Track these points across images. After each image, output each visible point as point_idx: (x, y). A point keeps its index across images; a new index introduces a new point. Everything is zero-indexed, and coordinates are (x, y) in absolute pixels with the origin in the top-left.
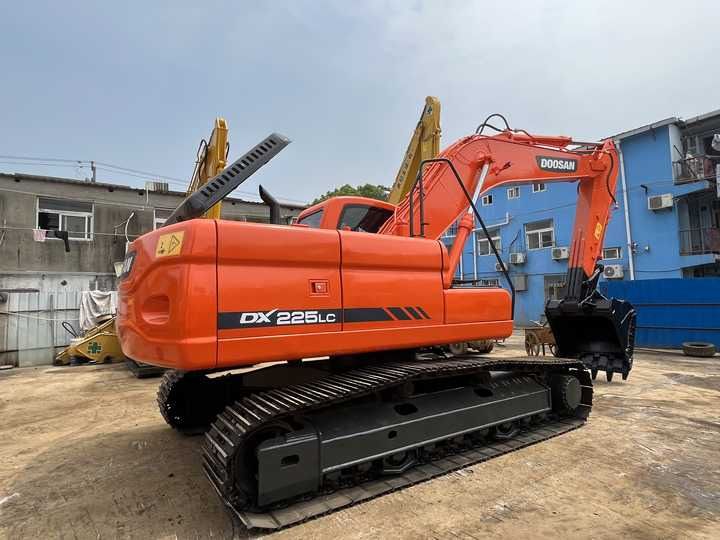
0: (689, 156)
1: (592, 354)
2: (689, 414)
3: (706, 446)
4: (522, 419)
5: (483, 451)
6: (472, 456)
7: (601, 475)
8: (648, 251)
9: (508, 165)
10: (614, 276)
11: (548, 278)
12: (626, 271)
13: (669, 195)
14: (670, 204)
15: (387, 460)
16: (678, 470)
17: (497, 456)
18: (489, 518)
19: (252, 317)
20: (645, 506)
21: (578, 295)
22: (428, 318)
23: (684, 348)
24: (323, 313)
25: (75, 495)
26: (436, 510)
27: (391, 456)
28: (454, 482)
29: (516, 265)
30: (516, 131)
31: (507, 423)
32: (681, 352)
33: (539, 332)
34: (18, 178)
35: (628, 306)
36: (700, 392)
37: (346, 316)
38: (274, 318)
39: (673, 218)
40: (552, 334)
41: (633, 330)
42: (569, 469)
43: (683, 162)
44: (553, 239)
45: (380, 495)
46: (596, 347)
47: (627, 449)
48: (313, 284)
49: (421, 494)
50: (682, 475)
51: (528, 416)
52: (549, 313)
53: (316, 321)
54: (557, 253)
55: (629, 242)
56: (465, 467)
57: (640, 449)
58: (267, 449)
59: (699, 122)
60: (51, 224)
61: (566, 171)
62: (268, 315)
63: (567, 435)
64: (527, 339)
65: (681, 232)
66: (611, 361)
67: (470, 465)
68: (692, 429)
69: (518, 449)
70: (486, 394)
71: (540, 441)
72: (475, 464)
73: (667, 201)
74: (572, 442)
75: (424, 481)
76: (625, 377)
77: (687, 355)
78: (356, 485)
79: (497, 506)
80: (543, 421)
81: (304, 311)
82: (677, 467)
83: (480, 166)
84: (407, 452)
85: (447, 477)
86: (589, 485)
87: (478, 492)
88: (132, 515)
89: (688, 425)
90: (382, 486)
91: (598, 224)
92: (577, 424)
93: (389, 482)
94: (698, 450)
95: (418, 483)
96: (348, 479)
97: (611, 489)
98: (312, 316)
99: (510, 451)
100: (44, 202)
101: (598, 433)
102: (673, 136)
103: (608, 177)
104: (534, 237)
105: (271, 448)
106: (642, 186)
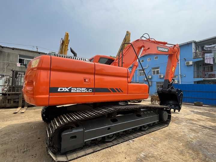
0: (197, 51)
1: (170, 104)
2: (199, 124)
3: (206, 135)
4: (150, 124)
5: (138, 134)
6: (134, 135)
7: (175, 144)
8: (185, 76)
9: (149, 48)
10: (175, 83)
11: (157, 83)
12: (178, 82)
13: (191, 61)
14: (192, 64)
15: (107, 137)
16: (199, 143)
17: (142, 135)
18: (139, 159)
19: (62, 89)
20: (190, 157)
21: (167, 87)
22: (122, 92)
23: (194, 103)
24: (88, 89)
25: (6, 144)
26: (121, 155)
27: (108, 136)
28: (128, 145)
29: (149, 79)
30: (152, 39)
31: (145, 125)
32: (194, 104)
33: (155, 97)
34: (13, 49)
35: (181, 91)
36: (201, 117)
37: (95, 90)
38: (70, 90)
39: (192, 68)
40: (159, 98)
41: (182, 98)
42: (164, 141)
43: (196, 53)
44: (159, 72)
45: (103, 149)
46: (171, 102)
47: (182, 134)
48: (85, 79)
49: (117, 149)
50: (200, 145)
51: (152, 123)
52: (158, 92)
53: (85, 91)
54: (160, 76)
55: (180, 74)
56: (132, 139)
57: (186, 135)
58: (65, 134)
59: (201, 42)
60: (23, 62)
61: (165, 51)
62: (68, 89)
63: (163, 129)
64: (151, 99)
65: (194, 72)
66: (175, 106)
67: (134, 138)
68: (201, 129)
69: (148, 133)
70: (139, 116)
71: (155, 131)
72: (135, 138)
73: (191, 63)
74: (165, 132)
75: (118, 144)
76: (179, 111)
77: (195, 105)
78: (96, 145)
79: (141, 155)
80: (156, 124)
81: (81, 88)
82: (198, 142)
83: (141, 48)
84: (114, 134)
85: (126, 142)
86: (171, 148)
87: (136, 149)
88: (21, 153)
89: (199, 127)
90: (105, 145)
91: (174, 67)
92: (166, 125)
93: (107, 144)
94: (204, 136)
95: (116, 144)
96: (94, 143)
97: (179, 150)
98: (84, 90)
99: (146, 134)
100: (20, 56)
101: (172, 129)
102: (193, 46)
103: (177, 54)
104: (154, 72)
105: (66, 133)
106: (184, 59)
